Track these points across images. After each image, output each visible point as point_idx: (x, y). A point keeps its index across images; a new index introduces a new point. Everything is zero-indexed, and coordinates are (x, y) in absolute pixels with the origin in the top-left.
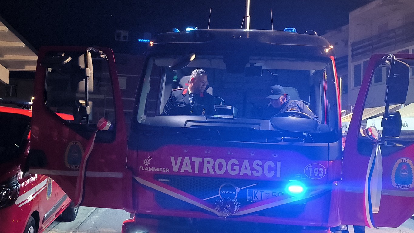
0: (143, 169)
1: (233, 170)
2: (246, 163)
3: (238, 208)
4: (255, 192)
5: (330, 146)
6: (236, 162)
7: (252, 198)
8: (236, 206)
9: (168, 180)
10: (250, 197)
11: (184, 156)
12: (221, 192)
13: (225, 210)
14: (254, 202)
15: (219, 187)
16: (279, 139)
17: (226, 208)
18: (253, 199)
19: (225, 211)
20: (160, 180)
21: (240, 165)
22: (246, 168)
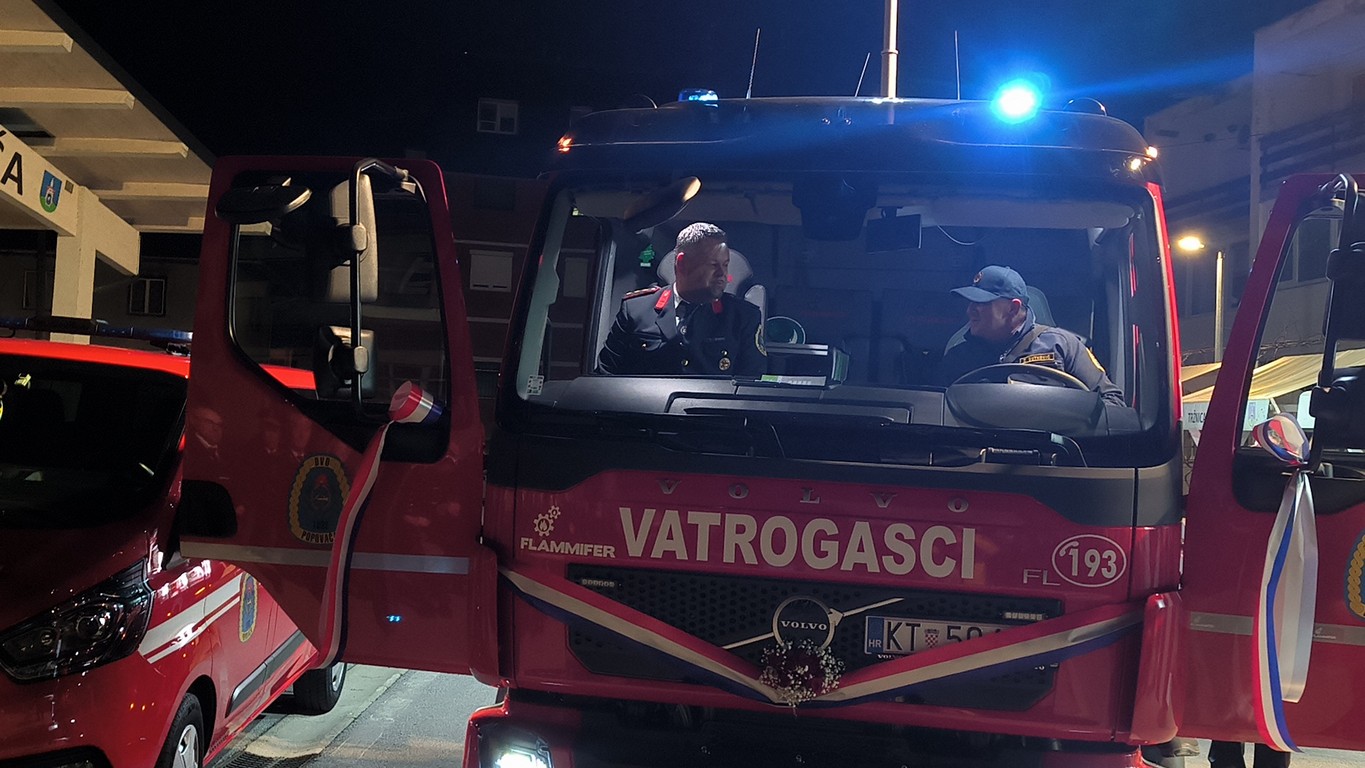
0: (531, 548)
1: (821, 554)
2: (862, 530)
3: (835, 677)
4: (890, 624)
5: (1140, 478)
6: (831, 528)
7: (882, 645)
8: (828, 670)
9: (612, 584)
10: (876, 643)
11: (662, 508)
12: (779, 624)
13: (793, 682)
14: (889, 659)
15: (774, 608)
16: (970, 453)
17: (794, 676)
18: (885, 649)
19: (793, 686)
20: (584, 581)
21: (843, 539)
22: (861, 549)
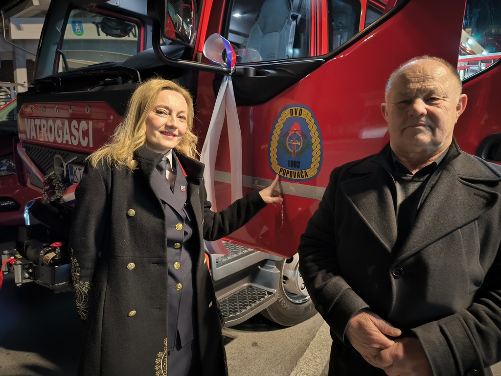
1: (59, 136)
10: (72, 177)
11: (31, 118)
15: (53, 160)
18: (75, 180)
21: (62, 129)
22: (67, 134)
